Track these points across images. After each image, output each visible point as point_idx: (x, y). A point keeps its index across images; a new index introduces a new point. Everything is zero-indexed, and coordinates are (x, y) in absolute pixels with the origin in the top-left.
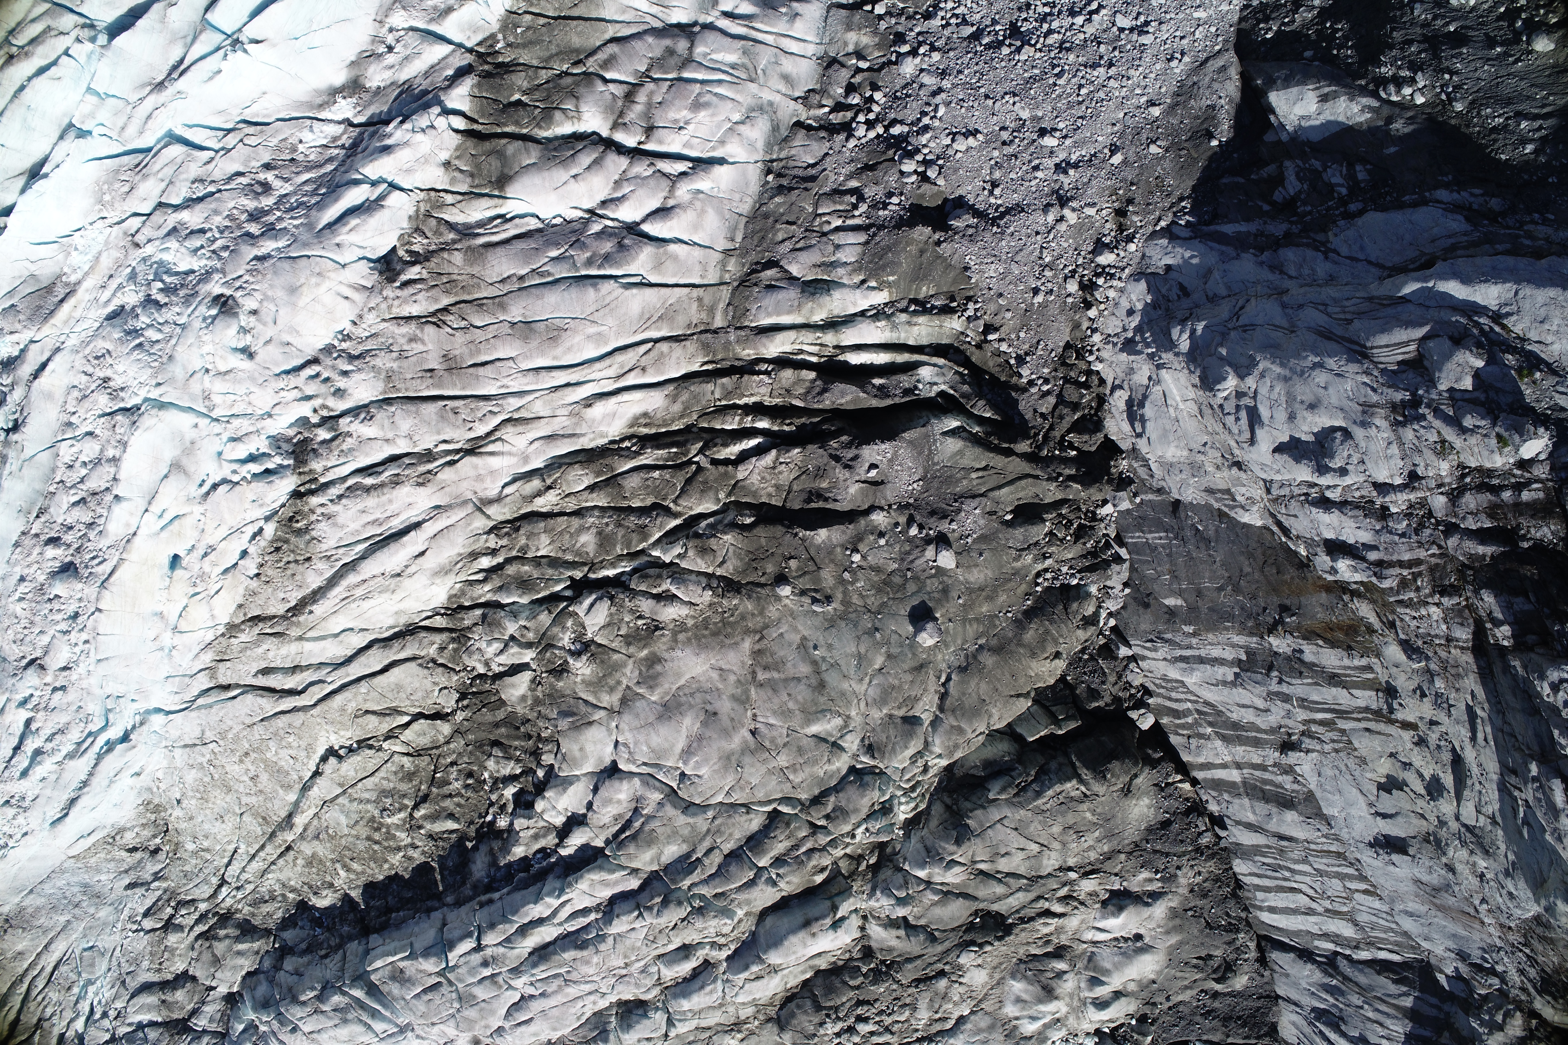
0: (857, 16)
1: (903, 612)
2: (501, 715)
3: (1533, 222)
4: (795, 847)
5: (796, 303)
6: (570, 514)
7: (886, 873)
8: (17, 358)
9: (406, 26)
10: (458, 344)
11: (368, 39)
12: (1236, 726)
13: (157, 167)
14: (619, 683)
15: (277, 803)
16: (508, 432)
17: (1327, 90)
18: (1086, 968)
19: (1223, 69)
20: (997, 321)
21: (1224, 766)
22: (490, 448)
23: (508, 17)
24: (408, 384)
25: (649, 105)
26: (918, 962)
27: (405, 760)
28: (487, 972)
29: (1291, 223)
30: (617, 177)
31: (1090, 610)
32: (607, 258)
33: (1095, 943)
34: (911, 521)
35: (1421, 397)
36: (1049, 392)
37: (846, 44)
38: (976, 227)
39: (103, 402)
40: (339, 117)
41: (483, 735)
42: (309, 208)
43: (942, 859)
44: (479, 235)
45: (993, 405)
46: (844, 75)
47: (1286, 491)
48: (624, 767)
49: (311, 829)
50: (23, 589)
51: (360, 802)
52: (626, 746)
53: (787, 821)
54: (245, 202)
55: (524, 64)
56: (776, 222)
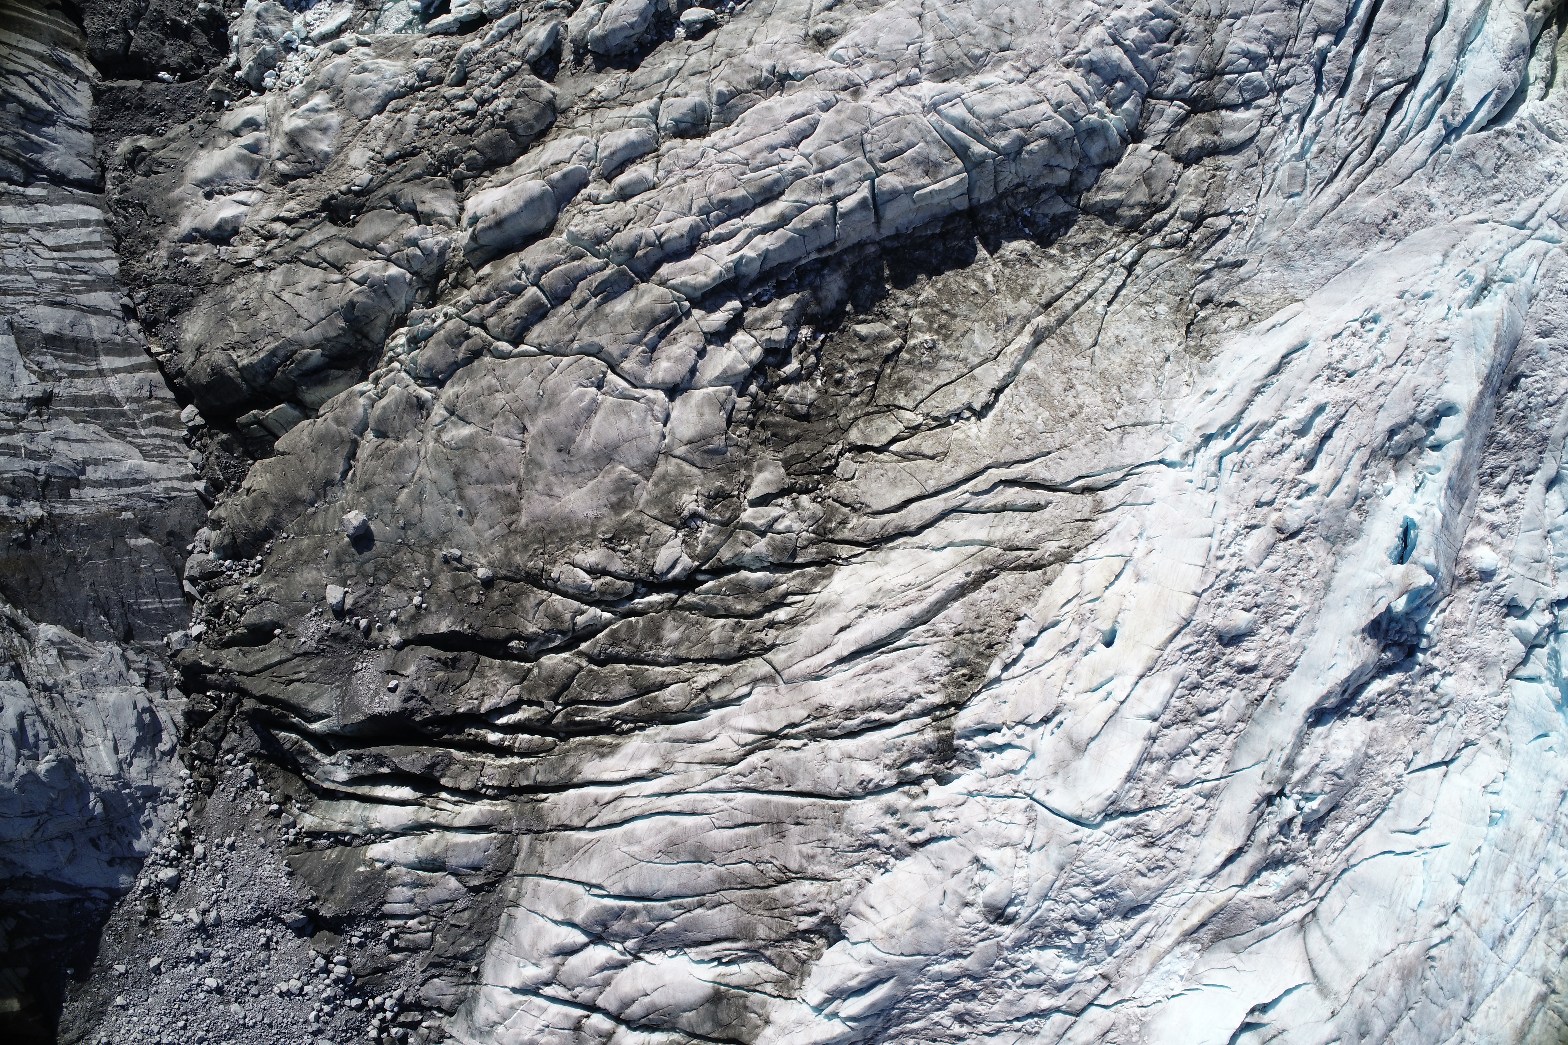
1: (379, 544)
2: (791, 450)
4: (501, 306)
5: (449, 853)
6: (688, 660)
7: (429, 270)
8: (1263, 871)
10: (768, 847)
12: (96, 416)
14: (656, 484)
15: (1048, 359)
16: (732, 751)
18: (261, 162)
20: (269, 822)
21: (116, 371)
22: (751, 738)
24: (821, 812)
26: (408, 175)
27: (902, 403)
28: (828, 174)
30: (608, 989)
32: (617, 914)
33: (251, 189)
34: (367, 633)
36: (228, 752)
38: (281, 911)
41: (817, 426)
42: (908, 998)
43: (372, 286)
45: (278, 743)
48: (661, 395)
49: (1015, 329)
50: (1289, 620)
51: (956, 358)
52: (657, 419)
53: (505, 335)
54: (982, 1009)
56: (469, 930)
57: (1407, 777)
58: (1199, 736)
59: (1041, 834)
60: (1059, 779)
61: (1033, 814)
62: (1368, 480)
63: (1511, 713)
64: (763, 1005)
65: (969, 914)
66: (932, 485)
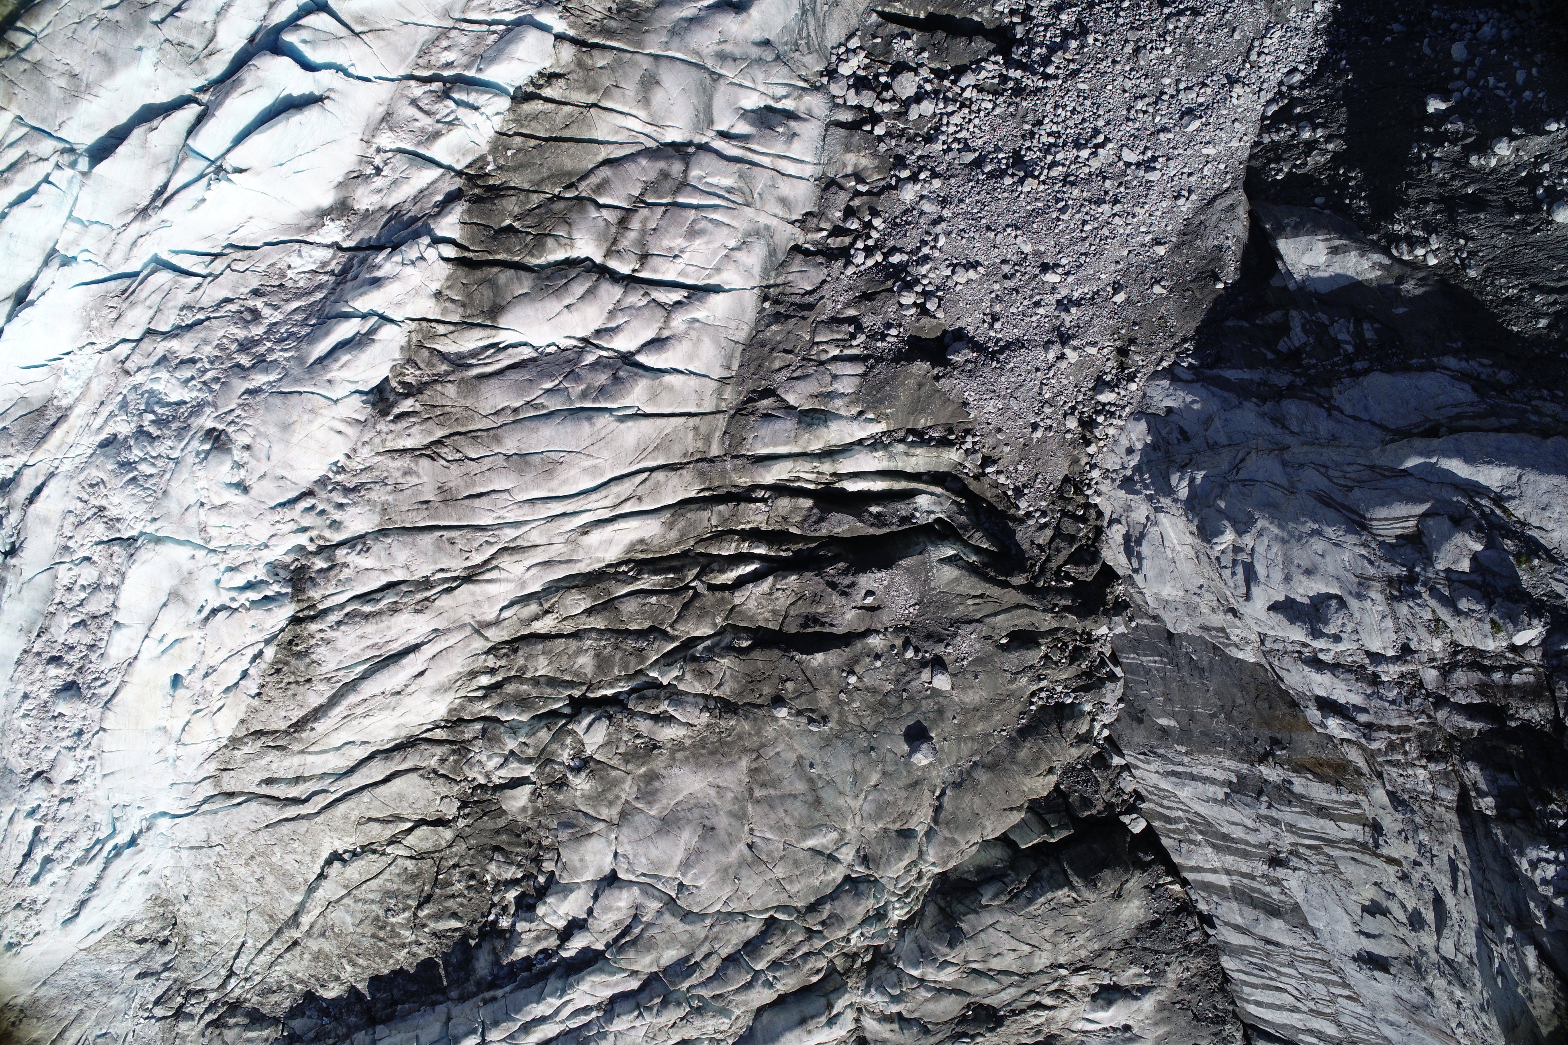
0: (857, 137)
1: (898, 732)
2: (502, 822)
3: (1541, 398)
4: (792, 951)
5: (793, 434)
6: (567, 637)
7: (880, 971)
8: (12, 480)
9: (394, 147)
10: (454, 476)
11: (355, 159)
13: (144, 294)
14: (618, 797)
15: (283, 904)
16: (505, 561)
17: (1337, 243)
19: (1232, 208)
20: (995, 454)
22: (488, 576)
23: (498, 139)
24: (404, 516)
25: (643, 232)
27: (409, 864)
29: (1295, 375)
30: (611, 307)
31: (1083, 728)
32: (602, 391)
33: (1085, 1033)
34: (907, 644)
35: (1418, 574)
36: (1045, 526)
37: (844, 165)
38: (975, 362)
39: (99, 530)
40: (328, 241)
41: (484, 841)
42: (300, 340)
43: (935, 960)
44: (472, 365)
45: (990, 536)
46: (842, 198)
47: (1279, 646)
48: (622, 877)
49: (317, 928)
50: (27, 706)
51: (365, 902)
52: (625, 857)
53: (783, 928)
54: (235, 330)
55: (514, 188)
56: (773, 349)
58: (81, 604)
59: (191, 520)
61: (203, 535)
64: (445, 311)
65: (244, 439)
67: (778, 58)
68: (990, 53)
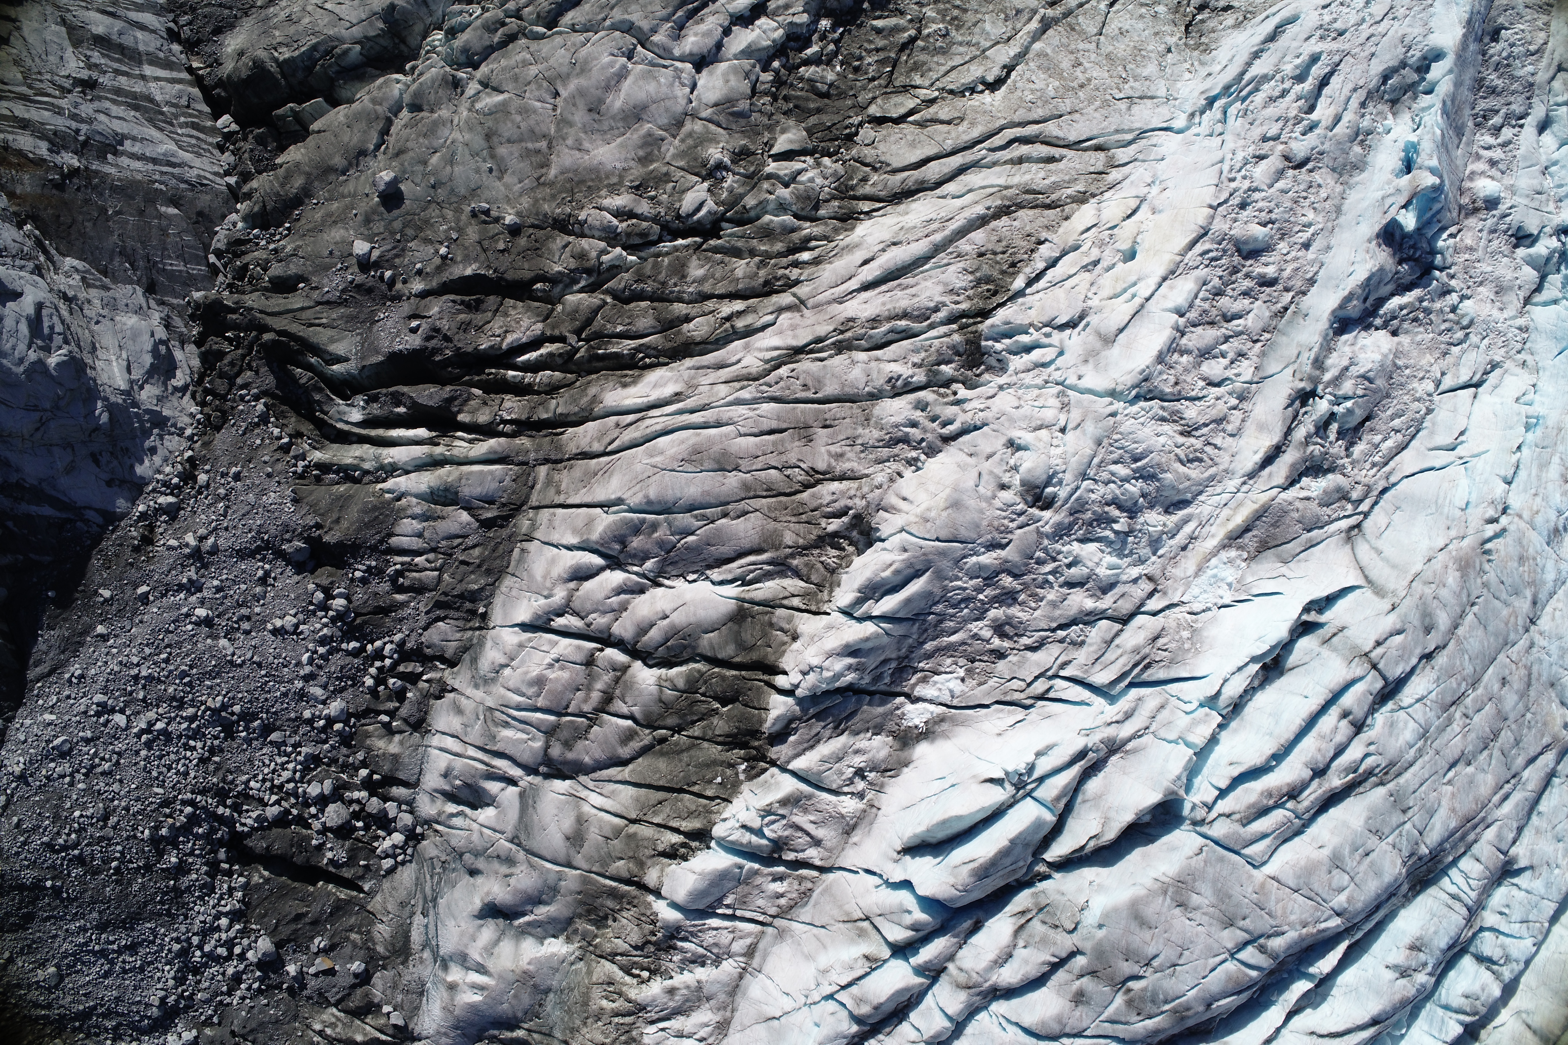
0: (388, 769)
1: (408, 203)
2: (813, 120)
5: (463, 481)
6: (713, 296)
8: (1302, 474)
9: (840, 798)
10: (794, 451)
11: (888, 790)
12: (134, 107)
13: (1123, 662)
14: (682, 141)
15: (1056, 41)
16: (758, 367)
20: (278, 454)
21: (157, 79)
22: (776, 353)
23: (731, 796)
24: (849, 414)
25: (589, 689)
27: (918, 81)
30: (624, 614)
32: (636, 529)
34: (391, 285)
36: (242, 388)
37: (401, 743)
38: (282, 541)
40: (921, 706)
41: (837, 102)
42: (944, 599)
45: (294, 380)
46: (404, 712)
48: (689, 66)
49: (1023, 20)
50: (1304, 236)
51: (968, 44)
52: (683, 85)
53: (540, 19)
54: (1023, 616)
55: (718, 743)
56: (479, 566)
57: (1436, 398)
58: (1227, 339)
59: (1075, 415)
60: (1090, 366)
61: (1066, 400)
62: (1368, 117)
63: (1533, 336)
64: (790, 620)
65: (1007, 496)
66: (949, 145)
67: (461, 855)
68: (249, 835)
